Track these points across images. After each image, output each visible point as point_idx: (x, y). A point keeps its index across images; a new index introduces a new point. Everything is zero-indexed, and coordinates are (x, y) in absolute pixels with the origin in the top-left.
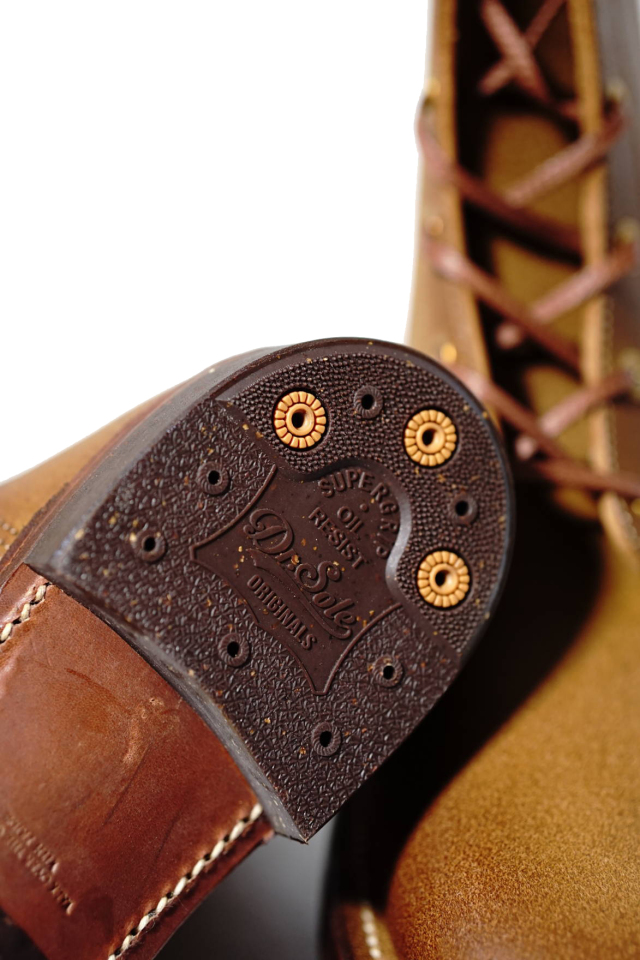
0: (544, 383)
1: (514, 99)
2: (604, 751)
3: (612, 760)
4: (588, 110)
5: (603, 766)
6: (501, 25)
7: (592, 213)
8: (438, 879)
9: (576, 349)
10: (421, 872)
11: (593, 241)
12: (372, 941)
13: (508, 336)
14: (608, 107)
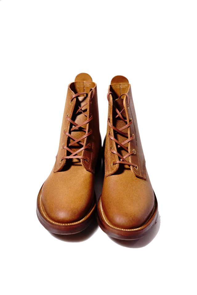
0: (123, 152)
1: (119, 118)
2: (130, 195)
3: (131, 196)
4: (128, 121)
5: (130, 197)
6: (117, 111)
7: (129, 133)
8: (111, 209)
9: (127, 148)
10: (109, 208)
11: (129, 136)
12: (103, 216)
13: (119, 146)
14: (130, 121)
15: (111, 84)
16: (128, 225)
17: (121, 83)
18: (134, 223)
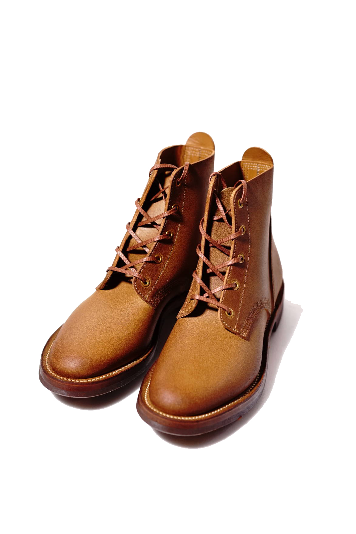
4: (233, 229)
11: (231, 255)
13: (209, 270)
15: (242, 159)
16: (171, 408)
17: (260, 162)
18: (182, 407)
